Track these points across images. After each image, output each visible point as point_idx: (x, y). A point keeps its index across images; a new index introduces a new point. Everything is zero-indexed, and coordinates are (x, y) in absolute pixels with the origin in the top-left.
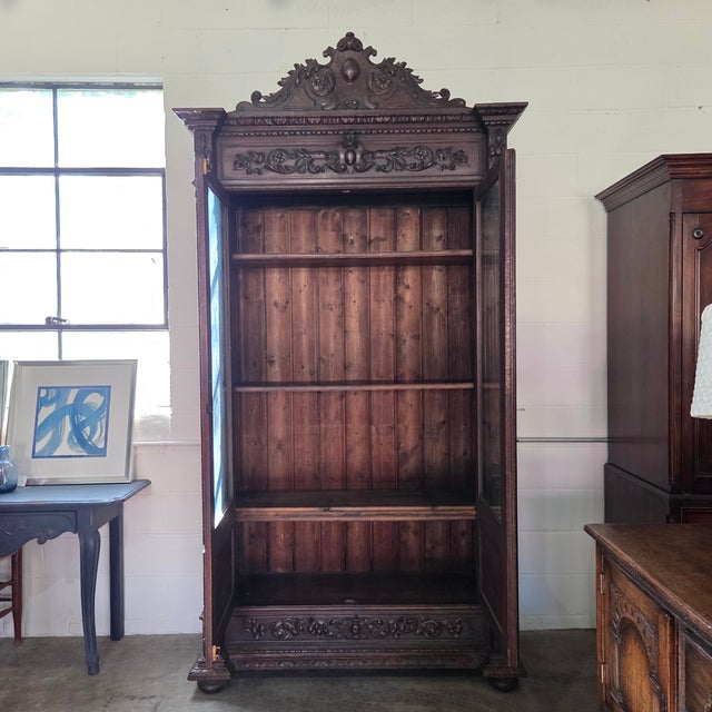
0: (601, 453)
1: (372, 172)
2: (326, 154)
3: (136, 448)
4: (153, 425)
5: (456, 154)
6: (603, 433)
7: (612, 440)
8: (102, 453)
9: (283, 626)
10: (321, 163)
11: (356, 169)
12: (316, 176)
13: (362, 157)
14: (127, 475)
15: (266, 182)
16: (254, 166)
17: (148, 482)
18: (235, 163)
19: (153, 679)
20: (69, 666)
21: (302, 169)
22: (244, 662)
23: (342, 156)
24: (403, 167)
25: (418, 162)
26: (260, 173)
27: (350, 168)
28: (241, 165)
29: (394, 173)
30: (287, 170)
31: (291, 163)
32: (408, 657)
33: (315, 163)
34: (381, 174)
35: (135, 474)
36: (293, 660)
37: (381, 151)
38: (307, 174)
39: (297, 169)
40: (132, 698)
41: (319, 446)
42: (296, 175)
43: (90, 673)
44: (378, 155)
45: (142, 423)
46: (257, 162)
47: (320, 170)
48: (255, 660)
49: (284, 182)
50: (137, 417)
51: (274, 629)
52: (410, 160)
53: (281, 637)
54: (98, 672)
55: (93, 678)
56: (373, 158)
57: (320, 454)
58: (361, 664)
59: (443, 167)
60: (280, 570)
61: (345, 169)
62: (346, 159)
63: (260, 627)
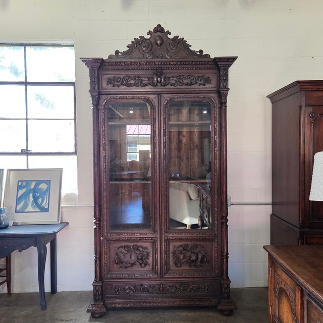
0: (269, 209)
1: (168, 86)
2: (148, 78)
3: (62, 208)
4: (70, 197)
5: (206, 79)
6: (270, 200)
7: (274, 204)
8: (47, 210)
9: (129, 288)
10: (146, 82)
11: (161, 85)
12: (144, 88)
13: (164, 80)
14: (58, 221)
15: (122, 90)
16: (116, 83)
17: (67, 223)
18: (108, 82)
19: (71, 312)
20: (33, 306)
21: (137, 85)
22: (112, 303)
23: (155, 79)
24: (182, 84)
25: (189, 82)
26: (119, 86)
27: (159, 84)
28: (110, 83)
29: (178, 87)
30: (131, 85)
31: (133, 82)
32: (184, 301)
33: (143, 82)
34: (173, 87)
35: (62, 220)
36: (134, 303)
37: (173, 77)
38: (140, 87)
39: (135, 85)
40: (62, 321)
42: (135, 87)
43: (43, 309)
44: (171, 78)
45: (65, 197)
46: (118, 81)
47: (146, 85)
48: (116, 303)
49: (130, 90)
50: (63, 194)
51: (125, 289)
52: (186, 81)
53: (128, 293)
54: (46, 309)
55: (44, 312)
56: (169, 80)
58: (164, 304)
59: (200, 84)
61: (157, 85)
62: (157, 80)
63: (118, 289)
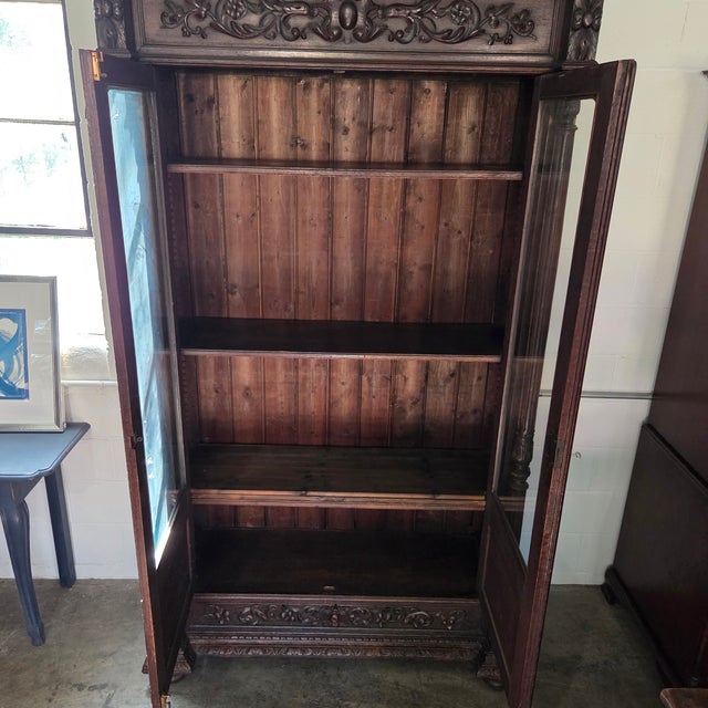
0: (642, 409)
1: (382, 42)
2: (310, 7)
3: (66, 387)
4: (84, 360)
5: (517, 17)
6: (647, 384)
7: (657, 396)
9: (251, 613)
10: (302, 22)
11: (355, 36)
12: (293, 43)
13: (367, 18)
14: (58, 423)
15: (213, 52)
16: (194, 23)
17: (86, 427)
18: (163, 15)
19: (104, 656)
20: (13, 628)
21: (270, 32)
22: (209, 647)
23: (335, 16)
24: (432, 35)
25: (455, 27)
26: (204, 36)
27: (347, 34)
28: (173, 20)
29: (416, 46)
30: (248, 32)
31: (253, 19)
32: (392, 648)
33: (293, 22)
34: (396, 46)
36: (263, 647)
37: (397, 6)
38: (279, 41)
39: (262, 31)
40: (81, 687)
41: (296, 396)
42: (260, 41)
43: (34, 643)
44: (392, 12)
45: (71, 357)
46: (199, 16)
47: (299, 34)
48: (218, 647)
49: (244, 53)
50: (64, 350)
51: (240, 615)
52: (443, 24)
53: (248, 623)
54: (44, 640)
55: (40, 651)
56: (385, 17)
57: (296, 404)
58: (339, 654)
59: (495, 39)
60: (249, 525)
61: (340, 34)
62: (342, 18)
63: (224, 612)
